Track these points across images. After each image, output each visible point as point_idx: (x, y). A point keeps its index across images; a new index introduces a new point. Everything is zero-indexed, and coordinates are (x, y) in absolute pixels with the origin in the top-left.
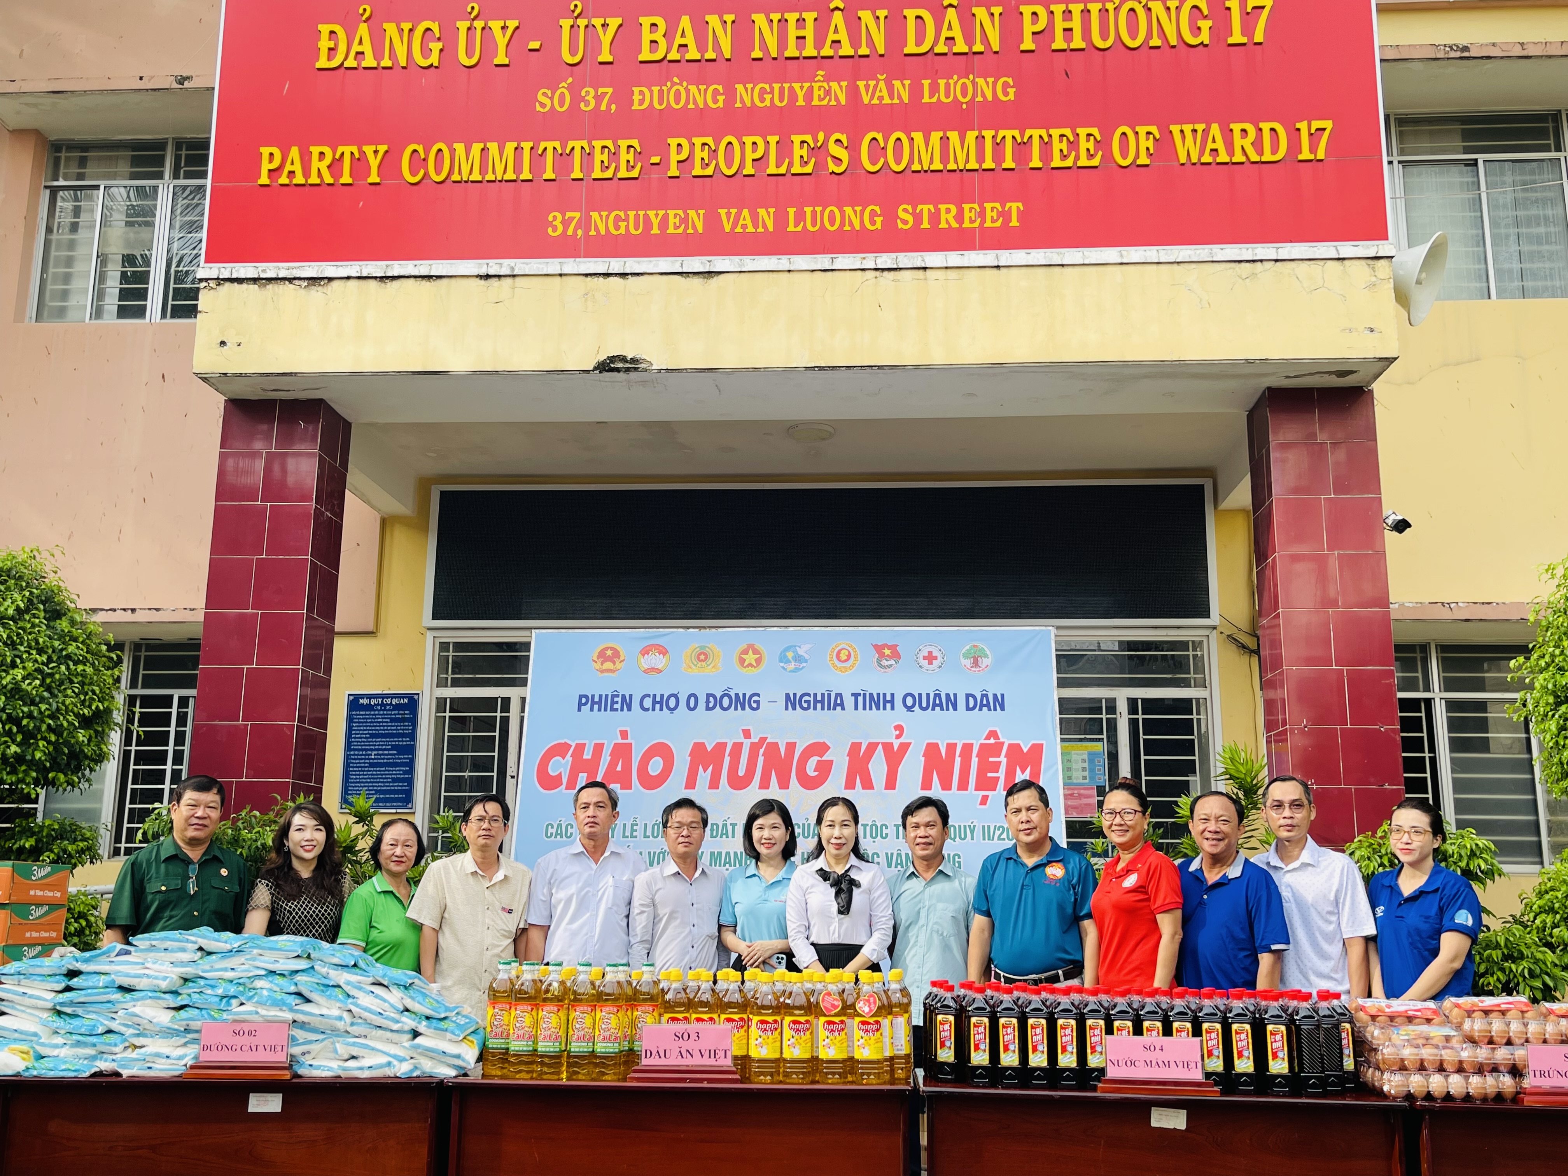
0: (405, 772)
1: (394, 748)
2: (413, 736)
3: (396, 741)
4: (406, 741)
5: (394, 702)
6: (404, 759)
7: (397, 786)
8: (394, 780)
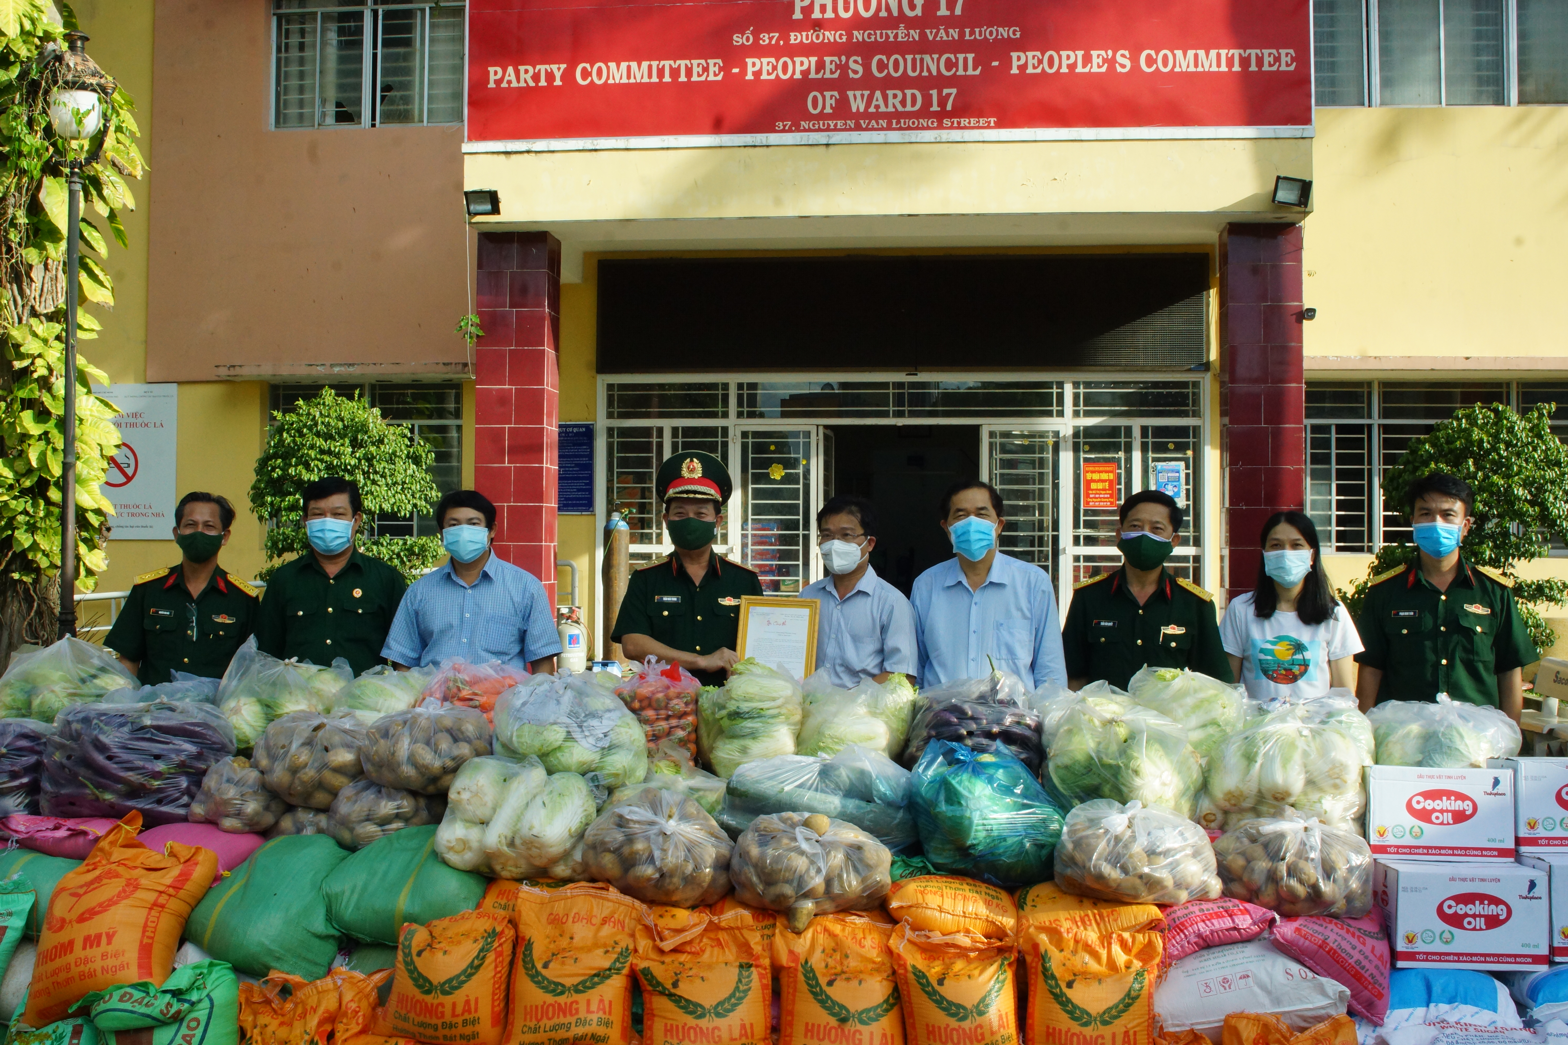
0: (586, 484)
1: (577, 465)
2: (591, 456)
3: (577, 461)
4: (584, 461)
5: (575, 430)
6: (585, 473)
7: (580, 494)
8: (579, 490)
